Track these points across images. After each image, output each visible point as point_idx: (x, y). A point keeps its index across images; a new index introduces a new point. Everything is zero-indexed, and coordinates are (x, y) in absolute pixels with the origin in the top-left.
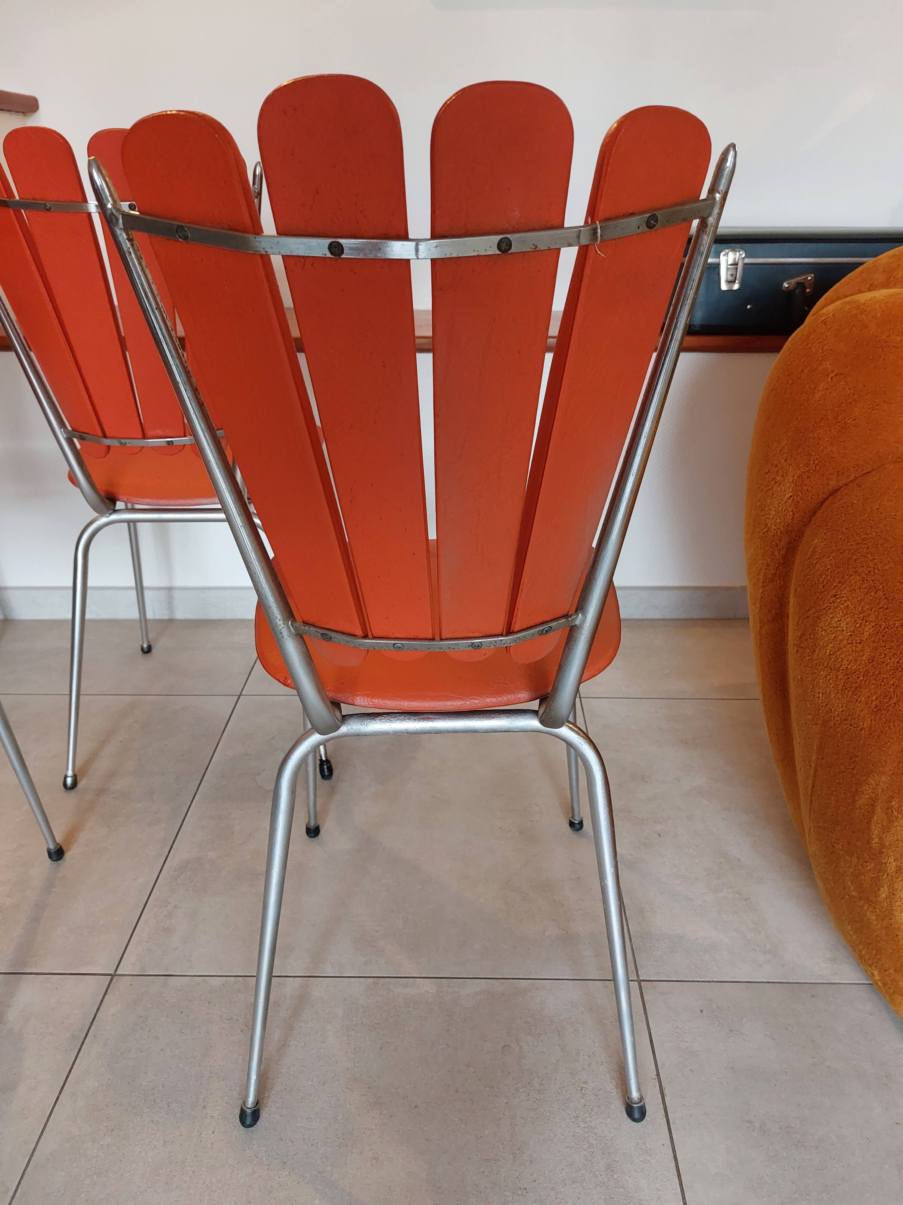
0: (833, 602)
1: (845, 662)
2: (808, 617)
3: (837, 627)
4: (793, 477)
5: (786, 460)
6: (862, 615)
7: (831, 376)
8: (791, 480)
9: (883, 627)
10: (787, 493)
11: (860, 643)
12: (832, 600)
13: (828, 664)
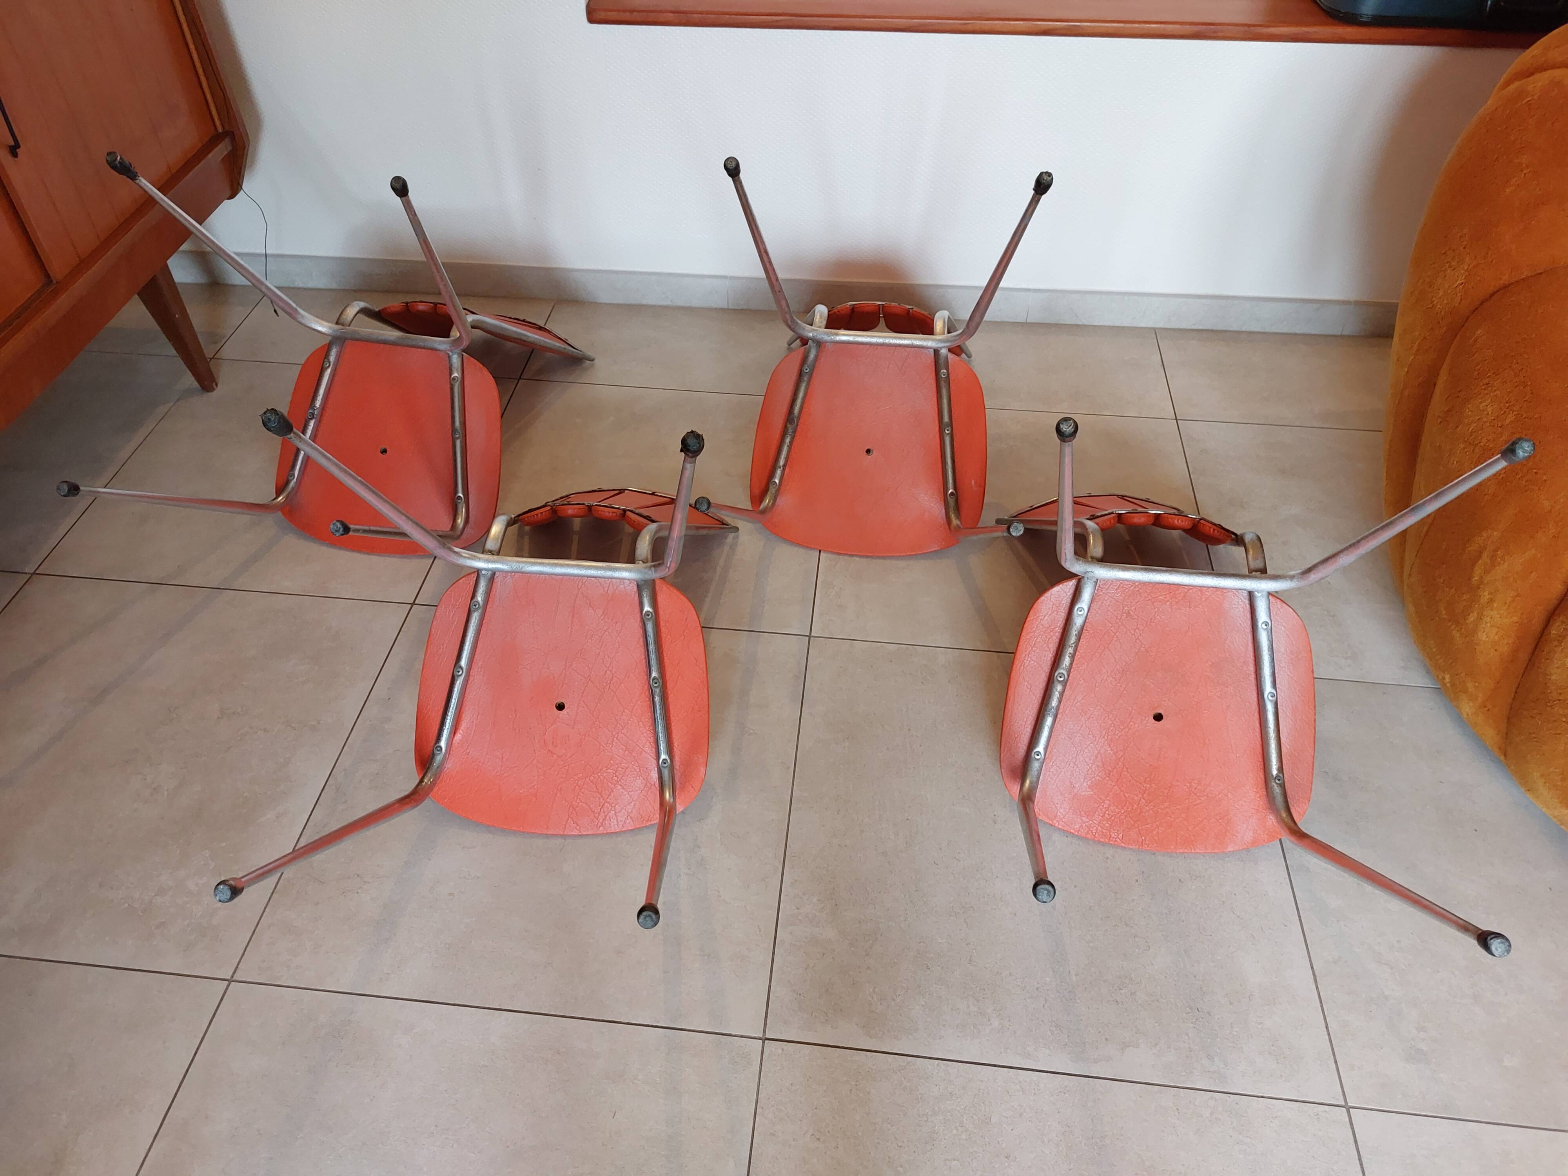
0: (1485, 389)
1: (1484, 441)
2: (1458, 397)
3: (1483, 411)
4: (1469, 266)
5: (1464, 248)
6: (1507, 405)
7: (1524, 172)
8: (1466, 268)
9: (1523, 417)
10: (1460, 279)
11: (1500, 427)
12: (1483, 387)
13: (1468, 439)
